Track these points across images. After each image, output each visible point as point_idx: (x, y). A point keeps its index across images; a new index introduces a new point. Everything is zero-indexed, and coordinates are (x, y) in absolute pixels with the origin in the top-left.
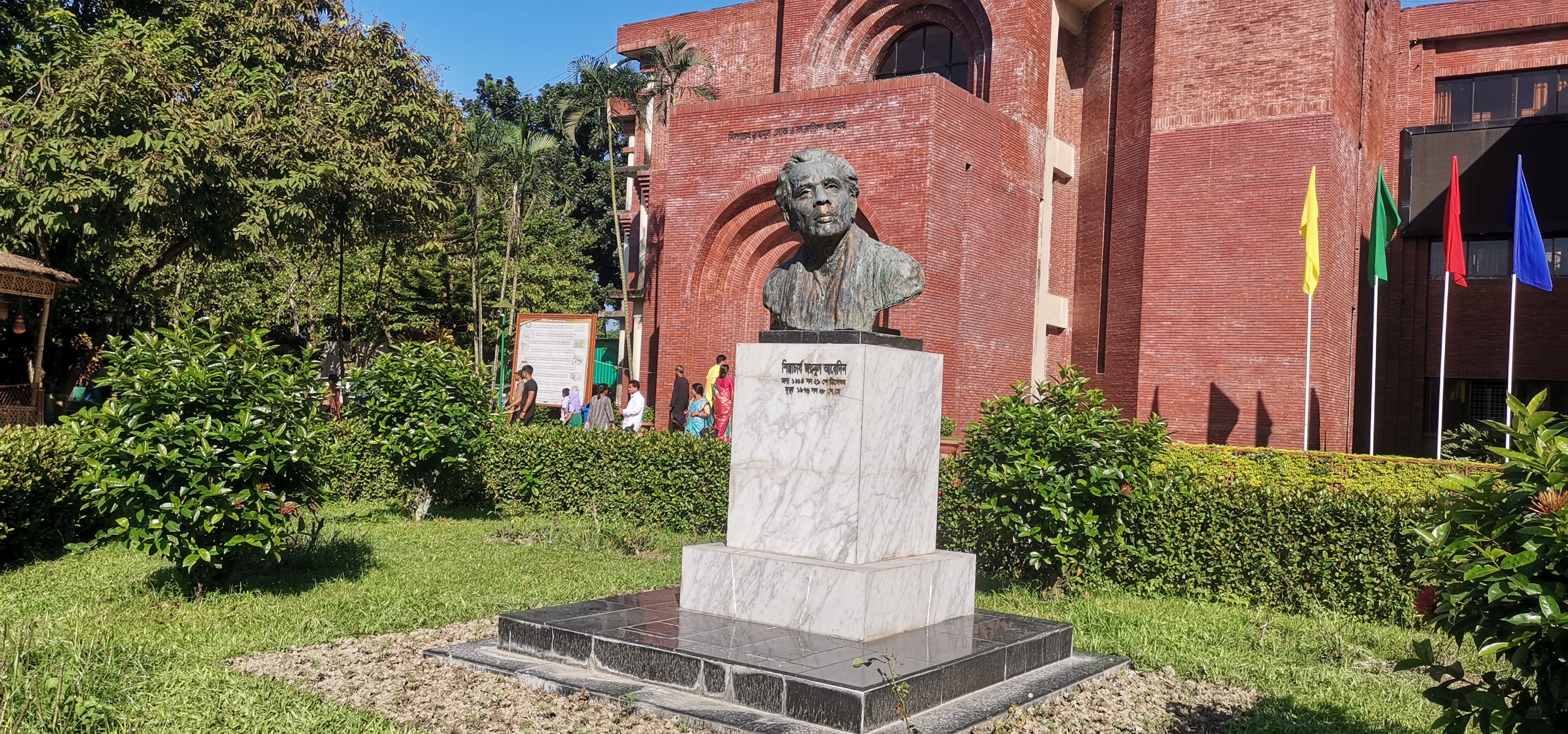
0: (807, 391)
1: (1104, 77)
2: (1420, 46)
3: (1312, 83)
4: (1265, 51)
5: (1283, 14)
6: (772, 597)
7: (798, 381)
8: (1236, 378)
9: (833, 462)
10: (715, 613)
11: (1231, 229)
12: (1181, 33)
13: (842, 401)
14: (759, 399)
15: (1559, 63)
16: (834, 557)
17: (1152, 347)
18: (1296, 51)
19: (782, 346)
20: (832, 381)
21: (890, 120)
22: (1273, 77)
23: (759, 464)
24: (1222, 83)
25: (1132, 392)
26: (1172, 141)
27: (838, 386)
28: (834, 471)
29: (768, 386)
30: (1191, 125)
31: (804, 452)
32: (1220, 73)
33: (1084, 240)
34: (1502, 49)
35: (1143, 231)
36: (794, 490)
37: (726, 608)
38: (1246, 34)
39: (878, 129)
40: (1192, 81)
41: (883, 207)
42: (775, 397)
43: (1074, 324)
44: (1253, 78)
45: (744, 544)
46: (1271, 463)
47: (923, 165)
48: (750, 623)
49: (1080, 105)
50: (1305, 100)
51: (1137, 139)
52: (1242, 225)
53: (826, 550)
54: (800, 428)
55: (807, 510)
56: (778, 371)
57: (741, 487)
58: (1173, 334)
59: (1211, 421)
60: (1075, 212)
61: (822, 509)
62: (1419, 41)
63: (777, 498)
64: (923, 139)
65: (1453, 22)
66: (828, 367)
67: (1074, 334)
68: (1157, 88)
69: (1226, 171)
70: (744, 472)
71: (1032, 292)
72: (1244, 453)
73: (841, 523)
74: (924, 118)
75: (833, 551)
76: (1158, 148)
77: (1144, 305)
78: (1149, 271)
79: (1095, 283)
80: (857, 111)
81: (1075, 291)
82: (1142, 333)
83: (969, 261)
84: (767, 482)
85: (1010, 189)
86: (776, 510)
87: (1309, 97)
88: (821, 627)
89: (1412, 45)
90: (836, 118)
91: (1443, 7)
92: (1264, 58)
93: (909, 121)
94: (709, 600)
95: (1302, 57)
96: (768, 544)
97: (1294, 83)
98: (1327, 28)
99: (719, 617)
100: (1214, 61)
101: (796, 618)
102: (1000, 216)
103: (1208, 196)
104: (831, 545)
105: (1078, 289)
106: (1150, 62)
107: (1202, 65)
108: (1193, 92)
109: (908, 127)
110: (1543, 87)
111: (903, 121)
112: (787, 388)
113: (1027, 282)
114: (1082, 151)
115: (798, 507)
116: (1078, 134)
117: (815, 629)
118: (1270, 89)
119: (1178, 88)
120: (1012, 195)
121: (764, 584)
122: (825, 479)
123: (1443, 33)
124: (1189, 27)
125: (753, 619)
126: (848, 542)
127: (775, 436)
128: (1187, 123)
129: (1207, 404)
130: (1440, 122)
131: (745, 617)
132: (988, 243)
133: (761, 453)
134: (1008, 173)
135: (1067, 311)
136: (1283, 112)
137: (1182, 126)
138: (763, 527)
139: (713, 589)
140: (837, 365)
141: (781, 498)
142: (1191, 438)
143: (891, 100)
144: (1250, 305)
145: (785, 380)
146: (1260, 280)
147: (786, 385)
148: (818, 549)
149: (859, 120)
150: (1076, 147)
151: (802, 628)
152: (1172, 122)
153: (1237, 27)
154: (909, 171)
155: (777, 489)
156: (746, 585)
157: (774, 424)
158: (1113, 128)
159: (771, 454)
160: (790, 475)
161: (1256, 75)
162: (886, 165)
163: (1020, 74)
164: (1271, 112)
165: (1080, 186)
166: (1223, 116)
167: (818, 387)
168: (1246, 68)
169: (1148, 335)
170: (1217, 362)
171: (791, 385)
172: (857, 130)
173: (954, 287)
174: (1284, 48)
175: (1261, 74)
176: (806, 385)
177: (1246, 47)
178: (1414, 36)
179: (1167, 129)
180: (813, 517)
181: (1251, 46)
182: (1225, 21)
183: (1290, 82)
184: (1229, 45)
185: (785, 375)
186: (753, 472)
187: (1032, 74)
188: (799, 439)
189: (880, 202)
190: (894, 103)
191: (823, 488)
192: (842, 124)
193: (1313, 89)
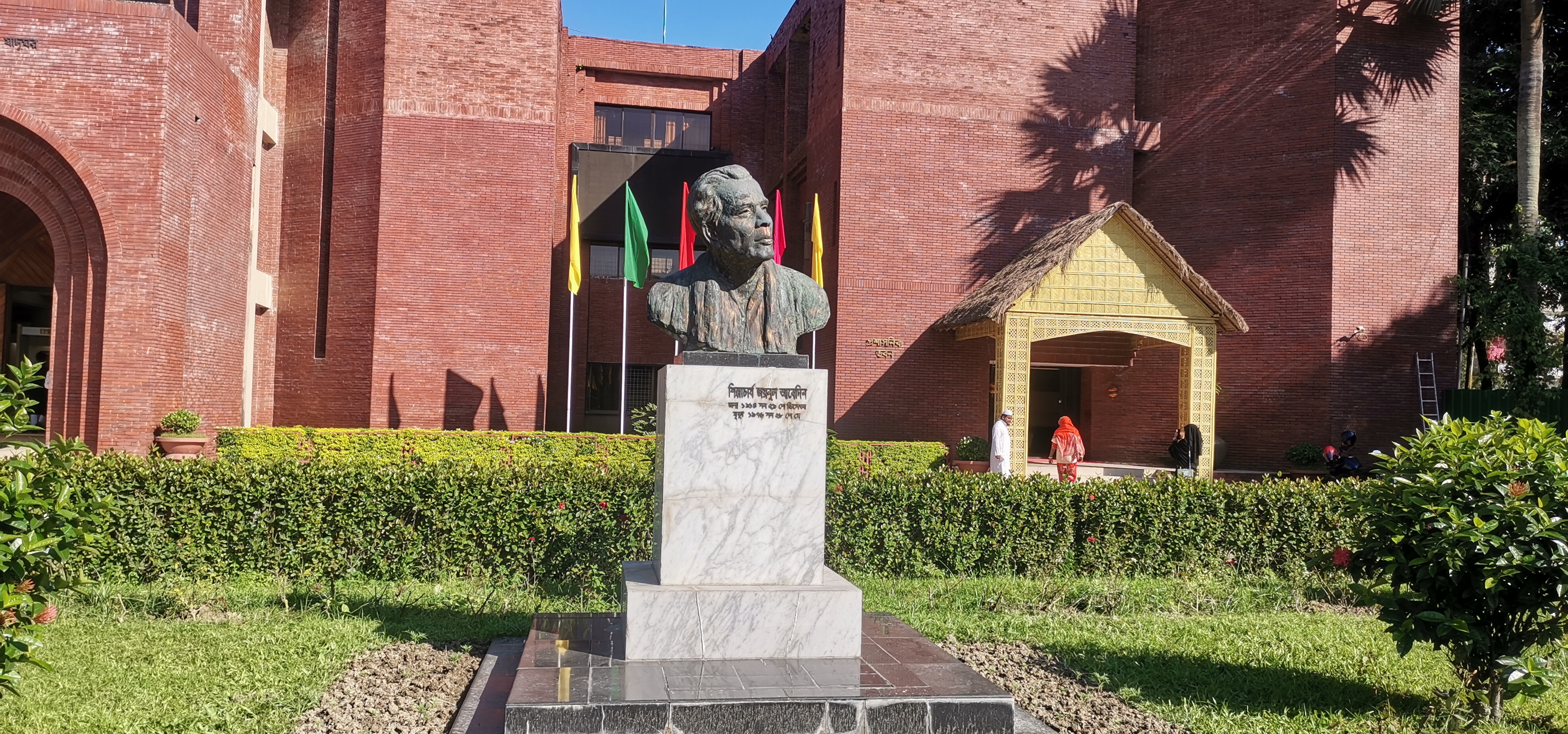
0: (761, 415)
1: (317, 42)
2: (584, 72)
3: (538, 94)
4: (496, 54)
5: (511, 23)
6: (752, 629)
7: (748, 406)
8: (471, 364)
9: (794, 486)
10: (677, 657)
11: (466, 219)
12: (413, 18)
13: (802, 426)
14: (699, 424)
15: (685, 108)
16: (798, 580)
17: (387, 333)
18: (523, 61)
19: (728, 370)
20: (790, 406)
21: (104, 49)
22: (502, 81)
23: (702, 493)
24: (456, 77)
25: (364, 379)
26: (408, 125)
27: (797, 411)
28: (795, 495)
29: (711, 411)
30: (425, 113)
31: (758, 479)
32: (453, 66)
33: (293, 215)
34: (645, 88)
35: (376, 213)
36: (748, 516)
37: (691, 649)
38: (477, 34)
39: (87, 57)
40: (425, 69)
41: (95, 154)
42: (720, 422)
43: (280, 304)
44: (485, 78)
45: (685, 579)
46: (545, 446)
47: (155, 112)
48: (724, 661)
49: (284, 66)
50: (532, 108)
51: (364, 117)
52: (477, 218)
53: (788, 575)
54: (754, 453)
55: (765, 536)
56: (722, 394)
57: (678, 519)
58: (409, 320)
59: (447, 406)
60: (280, 182)
61: (783, 534)
62: (584, 68)
63: (726, 526)
64: (155, 80)
65: (610, 57)
66: (785, 392)
67: (280, 316)
68: (389, 69)
69: (461, 164)
70: (682, 503)
71: (245, 267)
72: (520, 438)
73: (804, 547)
74: (155, 55)
75: (796, 575)
76: (392, 130)
77: (379, 290)
78: (383, 254)
79: (309, 261)
80: (54, 29)
81: (281, 268)
82: (377, 318)
83: (197, 230)
84: (713, 512)
85: (230, 150)
86: (725, 539)
87: (536, 106)
88: (811, 651)
89: (578, 70)
90: (21, 31)
91: (602, 42)
92: (493, 61)
93: (133, 55)
94: (667, 645)
95: (530, 68)
96: (716, 576)
97: (522, 90)
98: (550, 46)
99: (681, 661)
100: (446, 53)
101: (782, 647)
102: (222, 180)
103: (443, 187)
104: (795, 569)
105: (285, 266)
106: (381, 40)
107: (435, 55)
108: (427, 80)
109: (133, 63)
110: (672, 125)
111: (125, 54)
112: (735, 414)
113: (242, 255)
114: (287, 118)
115: (752, 535)
116: (282, 98)
117: (804, 655)
118: (500, 92)
119: (411, 72)
120: (231, 157)
121: (741, 617)
122: (784, 504)
123: (602, 65)
124: (420, 14)
125: (727, 657)
126: (813, 564)
127: (722, 463)
128: (420, 110)
129: (443, 390)
130: (598, 142)
131: (717, 656)
132: (212, 210)
133: (703, 481)
134: (228, 132)
135: (271, 289)
136: (512, 116)
137: (417, 112)
138: (709, 559)
139: (673, 631)
140: (795, 390)
141: (732, 528)
142: (428, 424)
143: (107, 25)
144: (484, 294)
145: (731, 405)
146: (494, 272)
147: (734, 409)
148: (779, 574)
149: (56, 41)
150: (280, 111)
151: (789, 656)
152: (406, 106)
153: (469, 25)
154: (135, 116)
155: (726, 518)
156: (717, 623)
157: (720, 450)
158: (331, 99)
159: (717, 482)
160: (742, 502)
161: (487, 76)
162: (97, 103)
163: (236, 22)
164: (502, 113)
165: (286, 155)
166: (457, 109)
167: (775, 411)
168: (479, 66)
169: (383, 321)
170: (453, 349)
171: (740, 410)
172: (55, 55)
173: (185, 258)
174: (513, 56)
175: (492, 75)
176: (759, 409)
177: (478, 47)
178: (580, 62)
179: (401, 112)
180: (772, 543)
181: (482, 46)
182: (457, 16)
183: (518, 89)
184: (461, 41)
185: (732, 399)
186: (694, 502)
187: (248, 25)
188: (753, 465)
189: (91, 148)
190: (111, 31)
191: (783, 513)
192: (31, 43)
193: (539, 99)
